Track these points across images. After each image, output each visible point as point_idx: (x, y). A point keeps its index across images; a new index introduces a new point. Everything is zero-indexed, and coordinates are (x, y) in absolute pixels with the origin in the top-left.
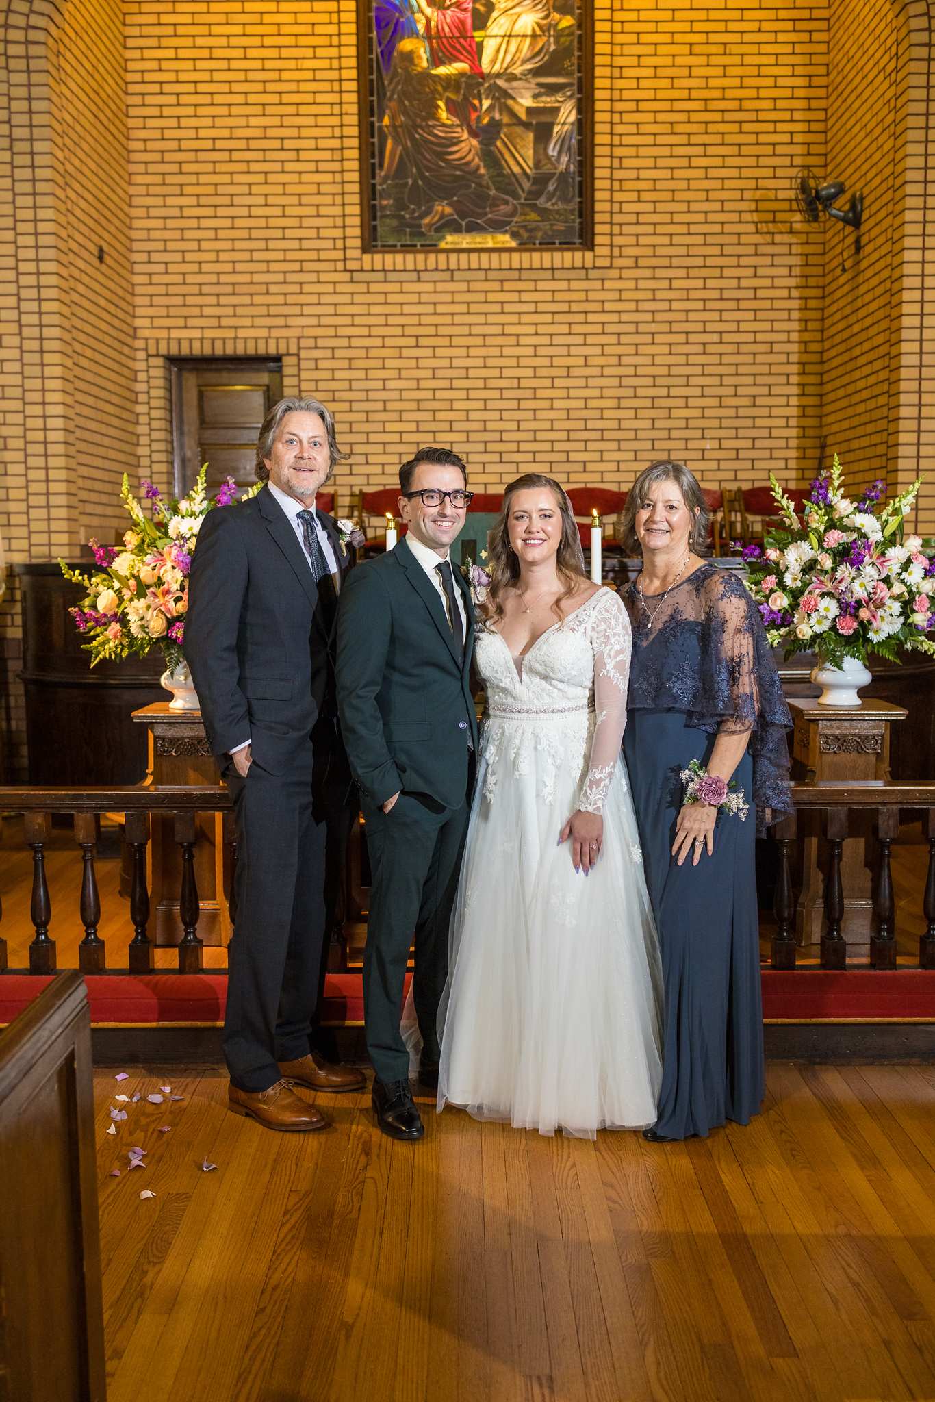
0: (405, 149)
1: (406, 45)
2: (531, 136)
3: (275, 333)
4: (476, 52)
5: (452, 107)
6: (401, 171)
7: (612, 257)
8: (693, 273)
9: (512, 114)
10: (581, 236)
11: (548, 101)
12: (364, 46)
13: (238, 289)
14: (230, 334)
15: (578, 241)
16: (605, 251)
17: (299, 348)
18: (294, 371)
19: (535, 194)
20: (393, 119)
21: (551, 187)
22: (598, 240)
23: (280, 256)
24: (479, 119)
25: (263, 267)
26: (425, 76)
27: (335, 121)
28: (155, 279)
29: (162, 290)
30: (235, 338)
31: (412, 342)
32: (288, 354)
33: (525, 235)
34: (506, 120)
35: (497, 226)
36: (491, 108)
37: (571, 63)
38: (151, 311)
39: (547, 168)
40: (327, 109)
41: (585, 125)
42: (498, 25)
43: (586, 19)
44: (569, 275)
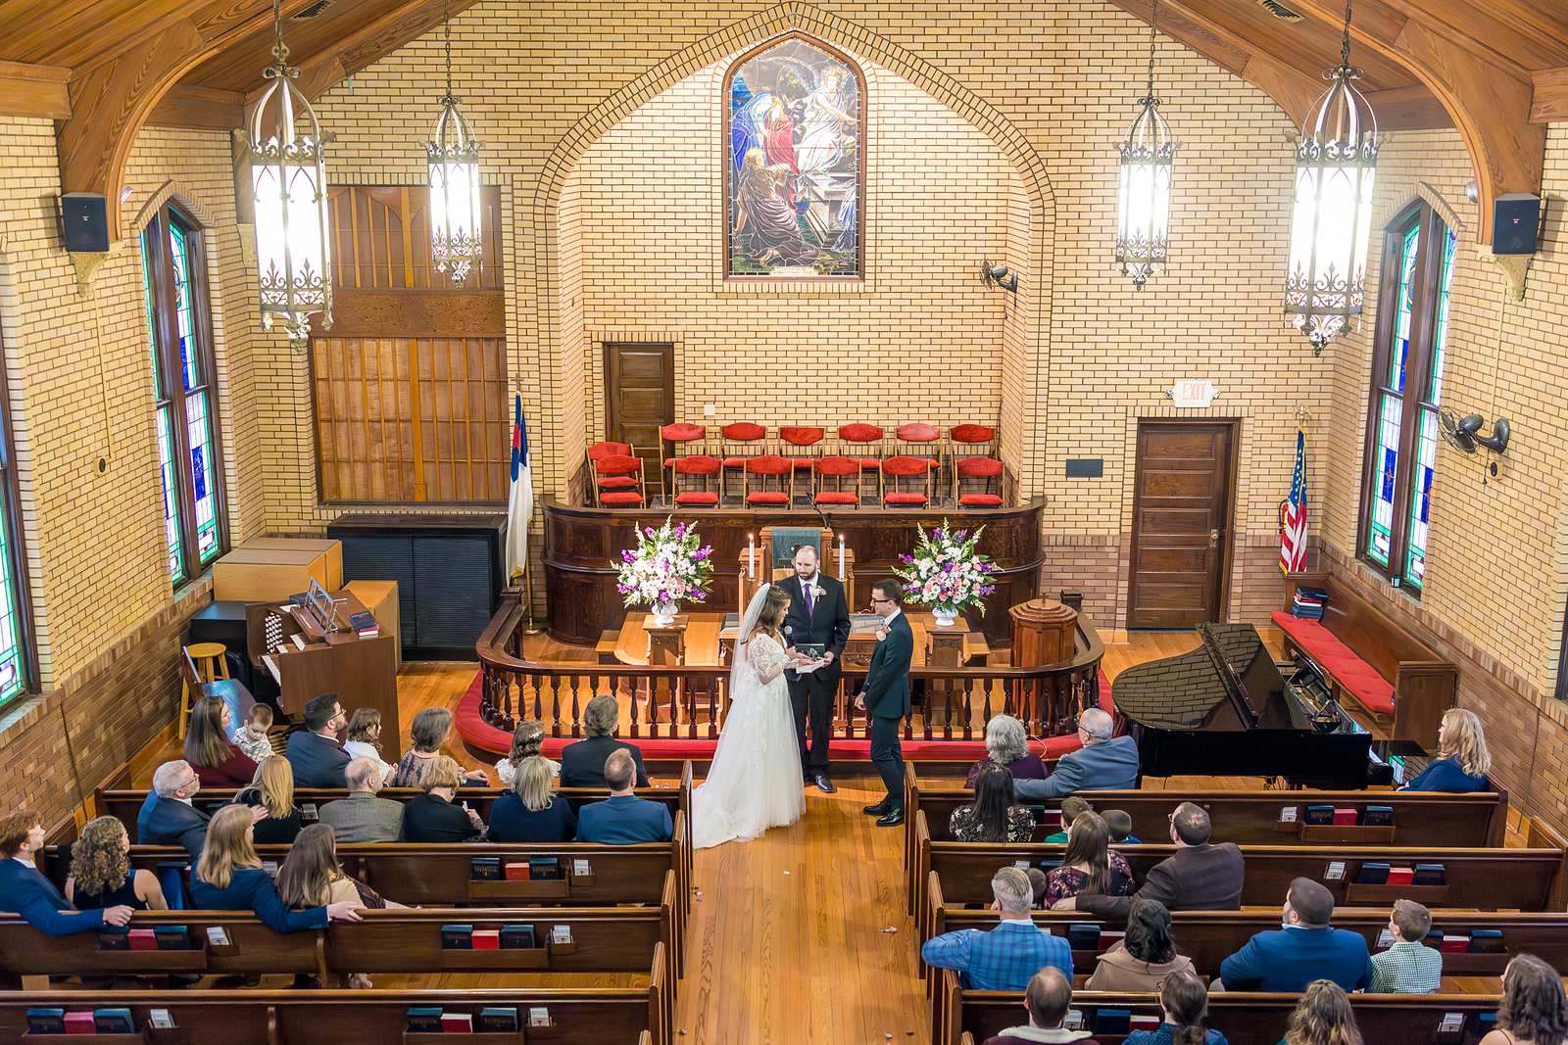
0: (750, 215)
1: (751, 152)
2: (827, 208)
3: (670, 328)
4: (792, 158)
5: (779, 190)
6: (747, 228)
7: (875, 286)
8: (925, 295)
10: (857, 271)
11: (839, 187)
12: (726, 153)
13: (647, 302)
14: (642, 329)
15: (855, 274)
16: (872, 283)
17: (684, 338)
18: (681, 352)
19: (829, 244)
20: (743, 197)
21: (840, 239)
22: (867, 272)
23: (673, 282)
24: (795, 198)
25: (663, 289)
26: (763, 172)
27: (708, 202)
28: (597, 295)
29: (601, 302)
30: (646, 332)
31: (753, 335)
32: (677, 342)
33: (823, 269)
35: (807, 263)
38: (594, 315)
40: (702, 195)
41: (860, 203)
42: (808, 141)
43: (862, 140)
44: (850, 296)
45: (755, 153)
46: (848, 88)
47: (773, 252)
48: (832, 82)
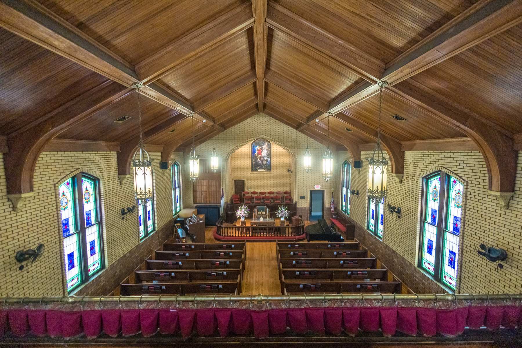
0: (255, 162)
2: (266, 161)
3: (244, 178)
4: (261, 155)
5: (259, 159)
6: (255, 164)
7: (273, 172)
11: (267, 158)
12: (252, 154)
13: (241, 174)
14: (240, 178)
15: (270, 171)
18: (245, 181)
20: (254, 160)
21: (268, 166)
23: (244, 172)
24: (261, 160)
26: (257, 156)
27: (249, 161)
31: (256, 179)
33: (265, 170)
35: (263, 169)
37: (269, 155)
38: (233, 176)
39: (267, 164)
41: (271, 161)
42: (263, 152)
43: (271, 152)
44: (269, 173)
45: (256, 154)
46: (269, 145)
48: (266, 144)
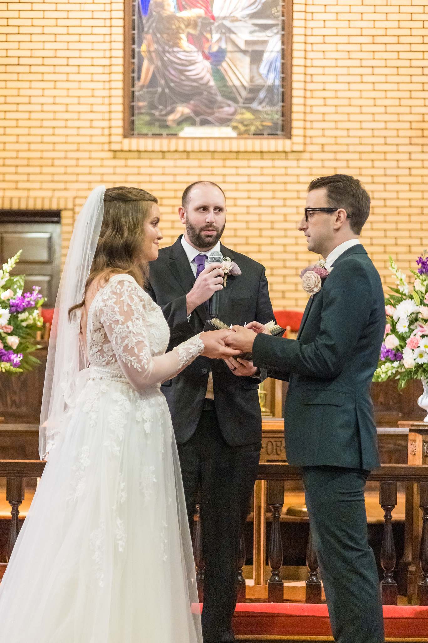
0: (157, 67)
2: (247, 59)
3: (57, 194)
4: (206, 2)
5: (191, 39)
7: (305, 144)
8: (364, 156)
9: (235, 44)
10: (283, 130)
11: (260, 36)
13: (32, 162)
14: (24, 194)
15: (279, 132)
16: (301, 140)
17: (74, 205)
18: (70, 221)
19: (250, 100)
20: (149, 46)
21: (262, 95)
22: (294, 132)
24: (210, 48)
25: (50, 147)
26: (171, 18)
27: (107, 46)
30: (28, 197)
32: (66, 209)
33: (242, 128)
34: (230, 48)
36: (219, 40)
37: (277, 10)
39: (259, 82)
40: (101, 38)
41: (286, 52)
44: (274, 155)
47: (183, 110)
